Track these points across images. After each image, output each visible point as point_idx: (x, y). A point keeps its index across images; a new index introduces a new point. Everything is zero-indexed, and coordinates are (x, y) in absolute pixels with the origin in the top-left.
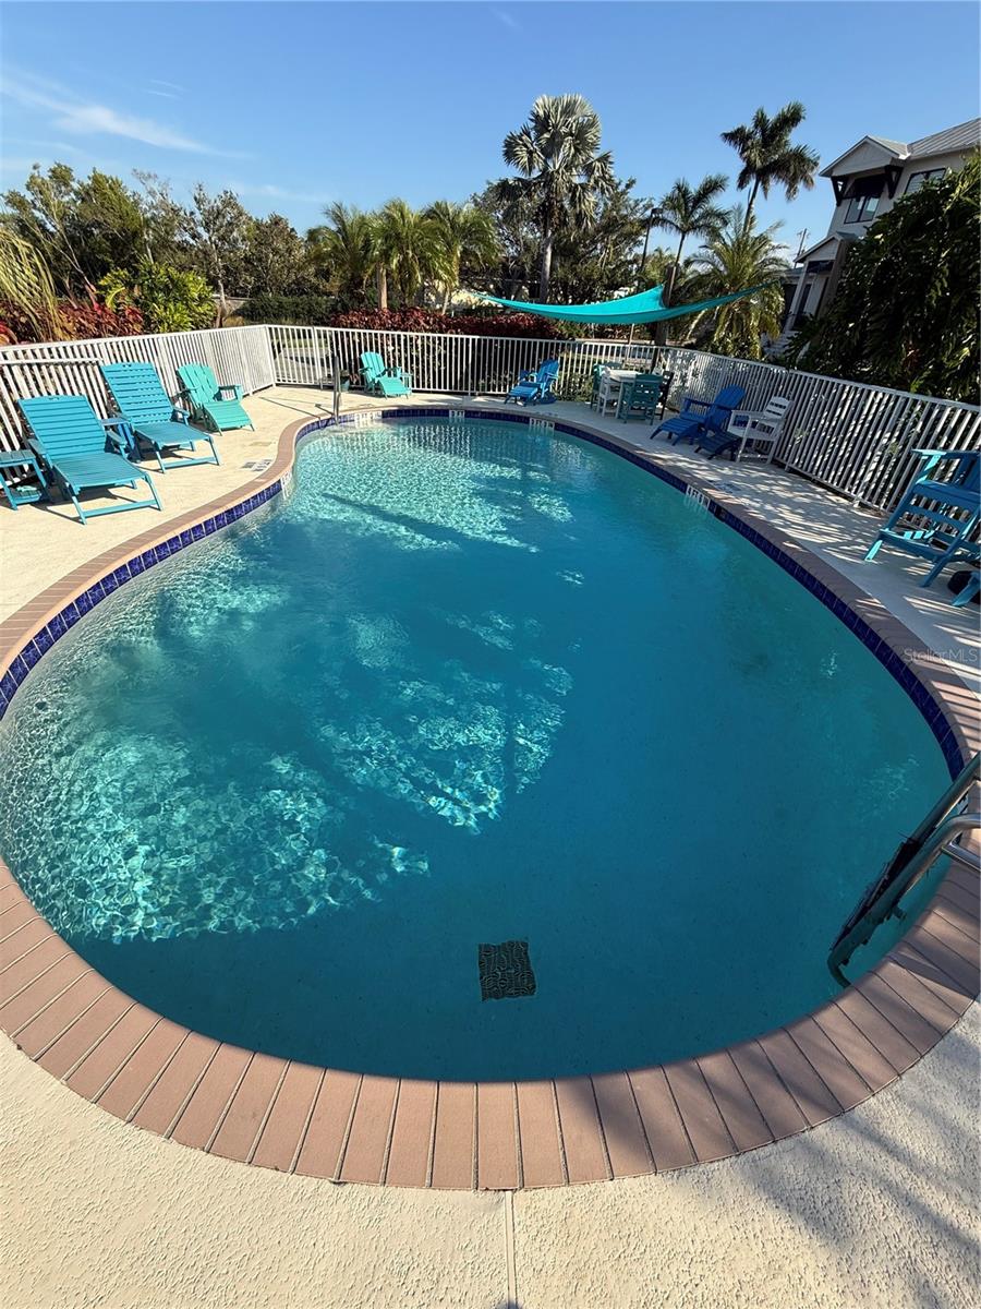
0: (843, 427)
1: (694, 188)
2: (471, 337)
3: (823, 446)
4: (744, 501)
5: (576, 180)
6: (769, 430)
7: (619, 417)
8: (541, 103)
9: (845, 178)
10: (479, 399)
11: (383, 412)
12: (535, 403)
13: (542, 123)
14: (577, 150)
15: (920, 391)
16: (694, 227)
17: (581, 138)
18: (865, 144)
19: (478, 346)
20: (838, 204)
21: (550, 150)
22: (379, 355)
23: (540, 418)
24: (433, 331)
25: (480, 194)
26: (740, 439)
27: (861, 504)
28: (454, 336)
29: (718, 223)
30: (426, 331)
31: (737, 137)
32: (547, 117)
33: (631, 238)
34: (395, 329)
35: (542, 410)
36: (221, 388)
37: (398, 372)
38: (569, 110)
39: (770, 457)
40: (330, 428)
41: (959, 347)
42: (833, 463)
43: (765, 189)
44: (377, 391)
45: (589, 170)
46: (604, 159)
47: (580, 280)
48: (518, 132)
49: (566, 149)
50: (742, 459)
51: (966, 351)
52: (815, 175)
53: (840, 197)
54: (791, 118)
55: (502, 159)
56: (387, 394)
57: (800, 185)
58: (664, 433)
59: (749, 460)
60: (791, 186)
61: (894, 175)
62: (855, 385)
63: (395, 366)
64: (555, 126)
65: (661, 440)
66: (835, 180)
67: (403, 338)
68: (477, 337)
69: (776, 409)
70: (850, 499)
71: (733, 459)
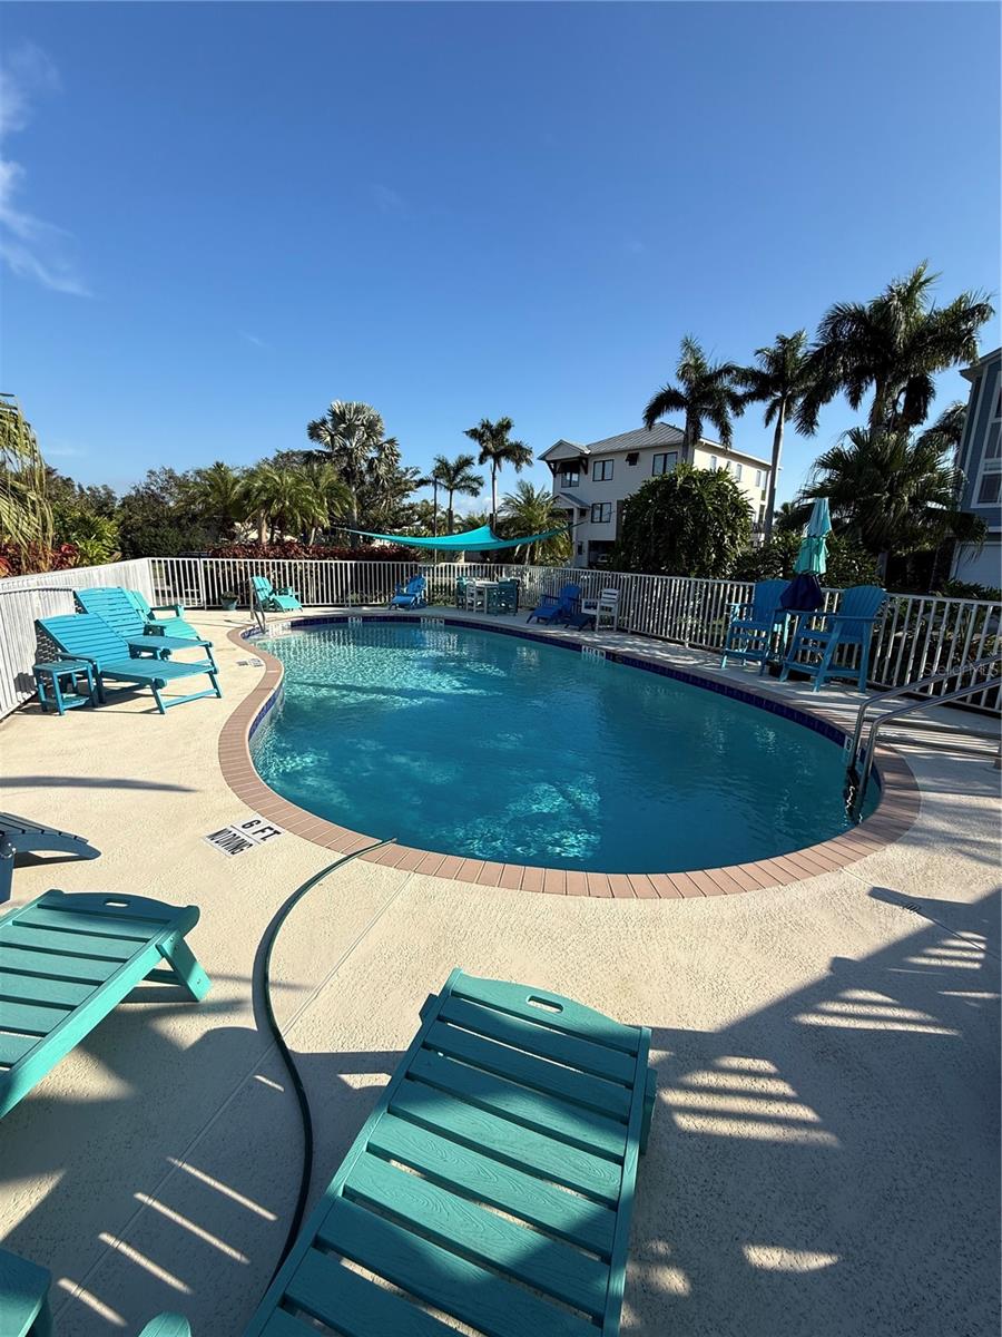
0: (661, 602)
1: (452, 462)
2: (348, 562)
3: (651, 615)
4: (628, 649)
5: (370, 455)
6: (610, 609)
7: (488, 613)
8: (337, 405)
9: (555, 462)
10: (365, 608)
11: (292, 623)
12: (413, 608)
13: (339, 417)
14: (369, 436)
15: (697, 577)
16: (457, 487)
17: (371, 427)
18: (561, 444)
19: (355, 569)
20: (555, 476)
21: (348, 434)
22: (265, 579)
23: (430, 618)
24: (312, 559)
25: (271, 459)
26: (595, 616)
27: (690, 645)
28: (333, 562)
29: (475, 485)
30: (306, 558)
31: (474, 434)
32: (343, 414)
33: (403, 493)
34: (277, 558)
35: (426, 611)
36: (153, 609)
37: (290, 591)
38: (358, 411)
39: (615, 627)
40: (251, 637)
41: (710, 554)
42: (661, 624)
43: (499, 466)
44: (276, 607)
45: (381, 448)
46: (391, 442)
47: (368, 521)
48: (318, 421)
49: (360, 434)
50: (600, 629)
51: (714, 556)
52: (533, 458)
53: (554, 472)
54: (506, 426)
55: (307, 437)
56: (284, 607)
57: (524, 464)
58: (535, 618)
59: (603, 629)
60: (518, 464)
61: (584, 462)
62: (660, 577)
63: (285, 585)
64: (350, 420)
65: (533, 623)
66: (549, 463)
67: (287, 565)
68: (354, 562)
69: (609, 596)
70: (683, 644)
71: (593, 630)
